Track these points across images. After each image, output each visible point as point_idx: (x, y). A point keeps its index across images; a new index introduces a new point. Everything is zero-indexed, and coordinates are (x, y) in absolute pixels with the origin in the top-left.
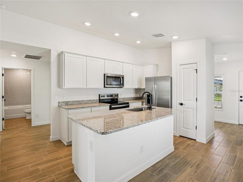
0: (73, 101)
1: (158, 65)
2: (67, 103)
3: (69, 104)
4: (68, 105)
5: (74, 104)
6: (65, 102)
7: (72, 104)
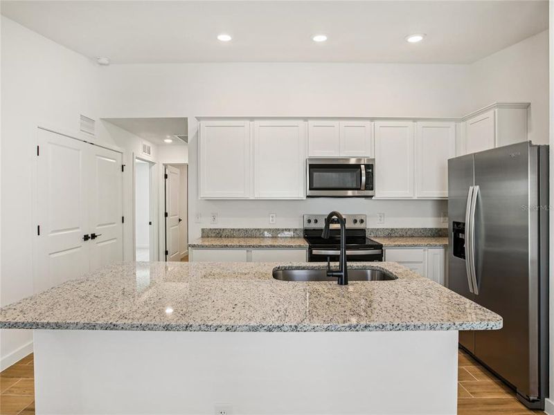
0: (234, 230)
1: (528, 106)
2: (219, 233)
3: (224, 235)
4: (221, 237)
5: (234, 237)
6: (216, 229)
7: (231, 237)
